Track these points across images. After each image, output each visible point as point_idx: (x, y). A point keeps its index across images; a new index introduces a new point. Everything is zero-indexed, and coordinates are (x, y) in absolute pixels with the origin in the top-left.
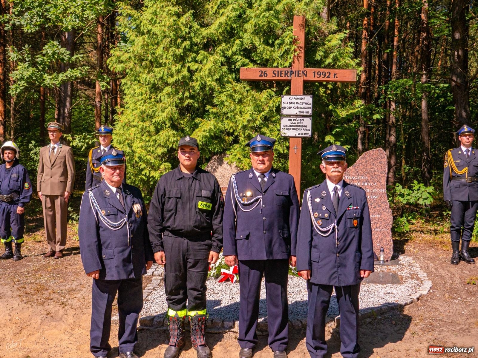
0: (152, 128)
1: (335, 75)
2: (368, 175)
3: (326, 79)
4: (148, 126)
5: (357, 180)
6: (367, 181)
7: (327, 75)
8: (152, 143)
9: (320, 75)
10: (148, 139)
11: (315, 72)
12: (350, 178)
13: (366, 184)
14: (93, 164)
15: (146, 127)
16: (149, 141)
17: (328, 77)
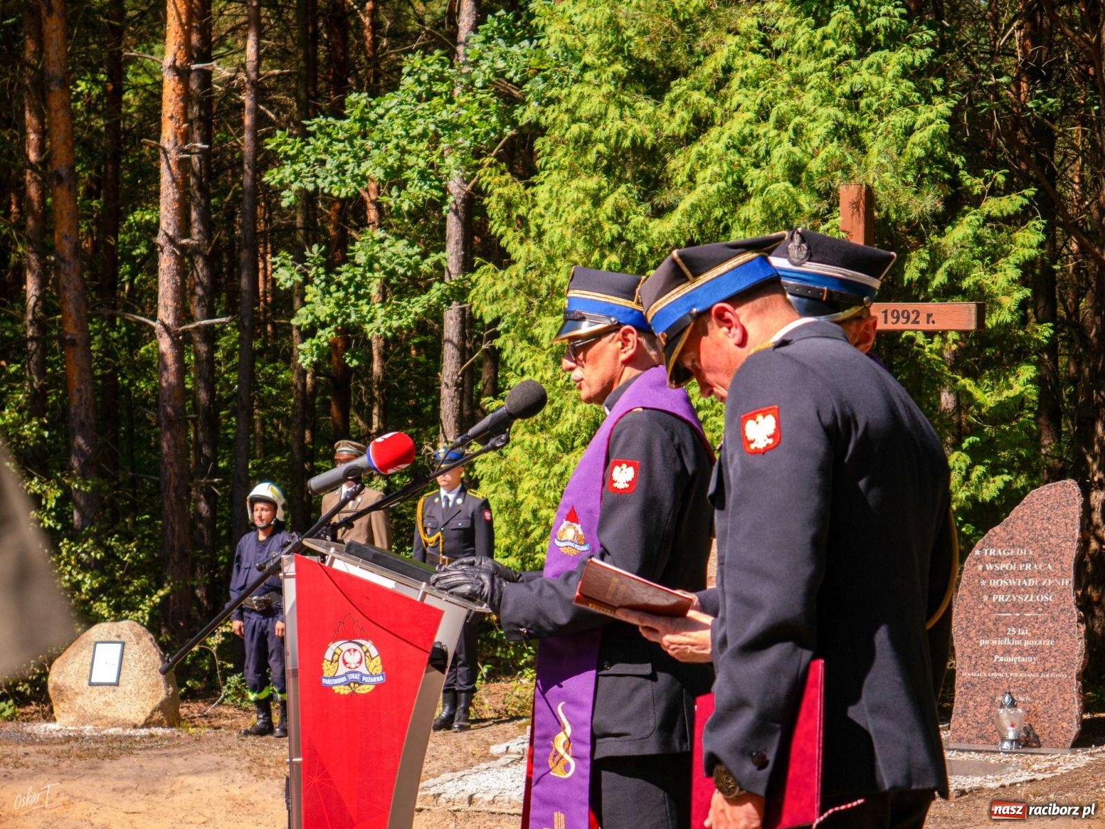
0: (552, 448)
1: (929, 316)
2: (1034, 545)
3: (910, 326)
4: (542, 441)
5: (1009, 557)
6: (1032, 560)
7: (913, 317)
8: (554, 481)
9: (898, 318)
10: (544, 471)
11: (886, 312)
12: (992, 552)
13: (1028, 567)
14: (425, 529)
15: (538, 444)
16: (546, 477)
17: (915, 322)
